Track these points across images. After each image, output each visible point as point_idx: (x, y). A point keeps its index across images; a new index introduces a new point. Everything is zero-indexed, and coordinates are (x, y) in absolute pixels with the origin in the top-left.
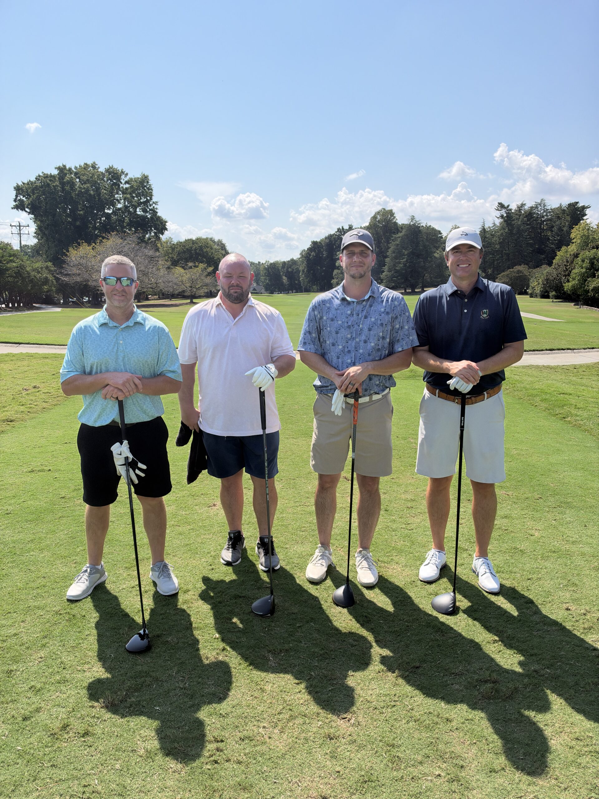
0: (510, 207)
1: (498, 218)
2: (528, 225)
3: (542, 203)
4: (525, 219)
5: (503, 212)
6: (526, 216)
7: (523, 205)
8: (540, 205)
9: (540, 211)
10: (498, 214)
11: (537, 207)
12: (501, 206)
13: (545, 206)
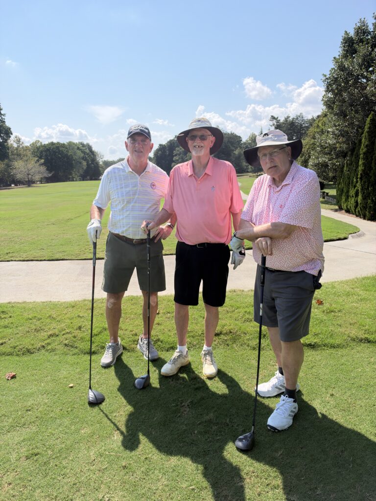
0: (279, 119)
1: (271, 126)
2: (291, 130)
3: (301, 116)
4: (289, 126)
5: (275, 122)
6: (290, 125)
7: (288, 117)
8: (299, 117)
9: (299, 121)
10: (271, 123)
11: (297, 119)
12: (273, 118)
13: (302, 117)
